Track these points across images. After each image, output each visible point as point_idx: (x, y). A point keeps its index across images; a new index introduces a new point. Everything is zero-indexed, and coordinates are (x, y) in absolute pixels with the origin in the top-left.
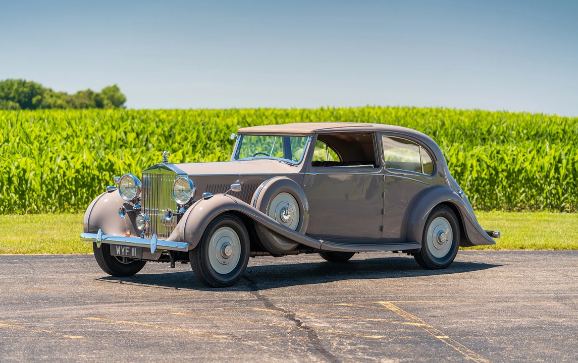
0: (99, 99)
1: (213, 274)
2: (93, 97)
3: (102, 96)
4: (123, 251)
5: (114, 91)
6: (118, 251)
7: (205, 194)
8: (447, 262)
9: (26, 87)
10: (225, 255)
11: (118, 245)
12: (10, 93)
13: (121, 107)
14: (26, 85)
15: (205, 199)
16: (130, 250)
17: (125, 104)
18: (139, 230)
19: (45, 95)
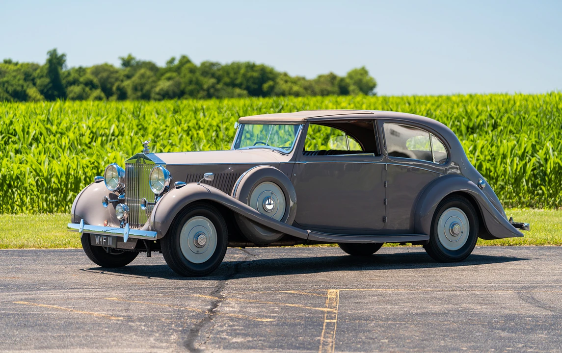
0: (343, 84)
1: (185, 263)
2: (336, 82)
3: (348, 81)
4: (101, 241)
5: (361, 74)
6: (97, 241)
7: (177, 183)
8: (462, 254)
9: (256, 71)
10: (198, 244)
11: (97, 235)
12: (236, 79)
13: (371, 93)
14: (255, 69)
15: (177, 188)
16: (107, 239)
17: (375, 90)
18: (118, 219)
19: (278, 80)
